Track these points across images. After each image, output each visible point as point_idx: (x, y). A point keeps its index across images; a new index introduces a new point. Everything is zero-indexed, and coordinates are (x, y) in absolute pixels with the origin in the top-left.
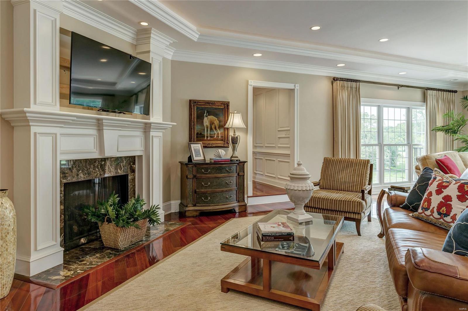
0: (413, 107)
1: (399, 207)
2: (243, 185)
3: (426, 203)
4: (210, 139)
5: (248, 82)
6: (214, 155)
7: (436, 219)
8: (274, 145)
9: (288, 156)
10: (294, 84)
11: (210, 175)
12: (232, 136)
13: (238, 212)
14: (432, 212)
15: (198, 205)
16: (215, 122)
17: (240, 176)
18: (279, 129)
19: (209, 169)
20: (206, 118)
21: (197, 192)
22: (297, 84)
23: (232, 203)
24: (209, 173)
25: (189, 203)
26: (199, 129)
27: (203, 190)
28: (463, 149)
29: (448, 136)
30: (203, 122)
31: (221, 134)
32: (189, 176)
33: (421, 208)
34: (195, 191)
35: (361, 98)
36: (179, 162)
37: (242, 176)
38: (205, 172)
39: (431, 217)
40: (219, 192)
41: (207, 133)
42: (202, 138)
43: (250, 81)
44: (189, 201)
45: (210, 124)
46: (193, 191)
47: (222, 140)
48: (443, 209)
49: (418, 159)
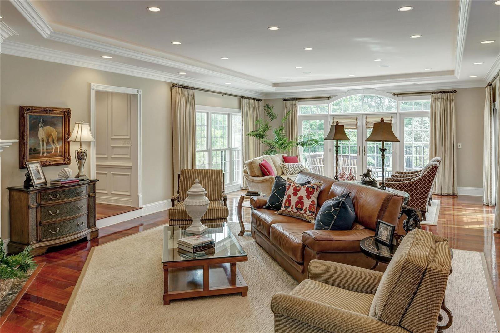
0: (233, 113)
1: (262, 208)
2: (93, 208)
3: (287, 203)
4: (46, 156)
5: (90, 85)
6: (59, 175)
7: (295, 213)
8: (106, 156)
9: (129, 168)
10: (137, 90)
11: (60, 201)
12: (79, 151)
13: (90, 239)
14: (292, 208)
15: (44, 240)
16: (52, 134)
17: (90, 197)
18: (113, 138)
19: (58, 193)
20: (42, 129)
21: (43, 224)
22: (139, 89)
23: (83, 230)
24: (58, 199)
25: (32, 239)
26: (33, 143)
27: (50, 221)
28: (269, 152)
29: (257, 140)
30: (37, 134)
31: (59, 149)
32: (31, 206)
33: (284, 207)
34: (40, 223)
35: (195, 105)
36: (7, 188)
37: (93, 198)
38: (54, 197)
39: (292, 212)
40: (70, 220)
41: (43, 148)
42: (36, 155)
43: (92, 84)
44: (32, 236)
45: (47, 137)
46: (37, 224)
47: (61, 156)
48: (299, 205)
49: (246, 164)
